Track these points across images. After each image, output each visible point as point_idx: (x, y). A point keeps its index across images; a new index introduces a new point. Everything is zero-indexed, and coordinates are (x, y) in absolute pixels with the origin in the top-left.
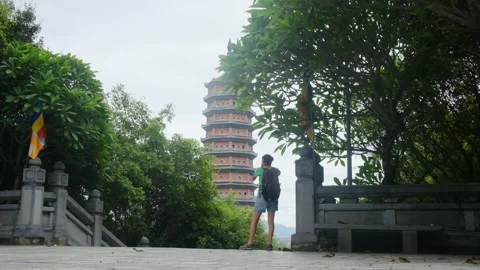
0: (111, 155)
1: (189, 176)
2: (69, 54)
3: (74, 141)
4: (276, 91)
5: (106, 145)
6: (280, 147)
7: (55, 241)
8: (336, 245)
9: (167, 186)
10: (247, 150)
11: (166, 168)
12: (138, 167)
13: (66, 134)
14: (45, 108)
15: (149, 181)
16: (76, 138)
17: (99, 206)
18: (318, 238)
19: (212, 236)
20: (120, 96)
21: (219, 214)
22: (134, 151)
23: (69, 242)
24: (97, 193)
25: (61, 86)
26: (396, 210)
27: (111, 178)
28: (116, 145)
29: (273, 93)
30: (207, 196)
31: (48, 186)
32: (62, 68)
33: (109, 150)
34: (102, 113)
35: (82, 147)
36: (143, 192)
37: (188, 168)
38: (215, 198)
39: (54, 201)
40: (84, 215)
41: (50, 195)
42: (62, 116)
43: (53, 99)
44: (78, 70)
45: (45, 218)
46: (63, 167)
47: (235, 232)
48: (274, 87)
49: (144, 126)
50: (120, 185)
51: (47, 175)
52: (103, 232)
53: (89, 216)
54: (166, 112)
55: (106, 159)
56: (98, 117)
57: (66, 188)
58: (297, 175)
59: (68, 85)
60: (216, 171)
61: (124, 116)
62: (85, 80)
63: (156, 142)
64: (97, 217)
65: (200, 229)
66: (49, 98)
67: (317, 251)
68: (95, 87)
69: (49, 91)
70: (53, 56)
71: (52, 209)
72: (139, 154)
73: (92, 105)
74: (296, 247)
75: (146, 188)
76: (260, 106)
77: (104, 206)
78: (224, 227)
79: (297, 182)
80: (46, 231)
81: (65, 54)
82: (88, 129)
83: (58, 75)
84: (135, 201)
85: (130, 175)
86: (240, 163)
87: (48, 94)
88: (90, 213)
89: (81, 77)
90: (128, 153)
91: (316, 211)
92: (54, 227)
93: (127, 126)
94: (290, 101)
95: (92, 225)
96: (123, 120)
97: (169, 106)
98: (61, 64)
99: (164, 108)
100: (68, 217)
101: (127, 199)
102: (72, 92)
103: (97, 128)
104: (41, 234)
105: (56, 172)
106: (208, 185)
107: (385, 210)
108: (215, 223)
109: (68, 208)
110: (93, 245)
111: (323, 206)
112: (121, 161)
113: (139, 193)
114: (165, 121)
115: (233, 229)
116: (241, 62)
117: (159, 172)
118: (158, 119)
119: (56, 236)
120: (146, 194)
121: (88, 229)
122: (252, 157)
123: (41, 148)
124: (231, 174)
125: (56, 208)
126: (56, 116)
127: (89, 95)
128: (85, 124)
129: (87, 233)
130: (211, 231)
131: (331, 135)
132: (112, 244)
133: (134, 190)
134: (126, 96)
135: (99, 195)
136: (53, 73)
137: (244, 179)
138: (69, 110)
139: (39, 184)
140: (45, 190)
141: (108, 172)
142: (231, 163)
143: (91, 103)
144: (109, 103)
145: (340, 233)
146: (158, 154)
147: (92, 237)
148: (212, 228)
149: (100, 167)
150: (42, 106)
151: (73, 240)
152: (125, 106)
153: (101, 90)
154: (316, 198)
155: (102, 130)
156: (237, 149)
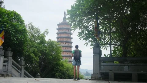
0: (28, 45)
1: (53, 53)
2: (13, 11)
3: (14, 40)
4: (86, 24)
5: (26, 42)
6: (86, 43)
7: (8, 75)
8: (108, 78)
9: (46, 56)
10: (70, 45)
11: (46, 50)
12: (36, 50)
13: (12, 38)
14: (4, 29)
15: (40, 54)
16: (15, 39)
17: (23, 63)
18: (101, 75)
19: (61, 73)
20: (31, 26)
21: (63, 65)
22: (35, 44)
23: (13, 76)
24: (22, 58)
25: (10, 21)
26: (129, 66)
27: (28, 54)
28: (29, 42)
29: (84, 24)
30: (59, 60)
31: (5, 56)
32: (11, 15)
33: (27, 44)
34: (24, 31)
35: (17, 43)
36: (38, 58)
37: (53, 50)
38: (62, 60)
39: (7, 61)
40: (18, 66)
41: (6, 59)
42: (10, 31)
43: (7, 26)
44: (16, 16)
45: (4, 67)
46: (11, 50)
47: (68, 71)
48: (85, 22)
49: (39, 36)
50: (30, 56)
51: (5, 52)
52: (25, 72)
53: (20, 66)
54: (46, 32)
55: (26, 47)
56: (23, 32)
57: (12, 57)
58: (93, 53)
59: (13, 21)
60: (62, 51)
61: (32, 33)
62: (19, 20)
63: (43, 42)
64: (22, 67)
65: (57, 70)
66: (6, 25)
67: (101, 80)
68: (22, 22)
69: (6, 23)
70: (8, 11)
71: (7, 64)
72: (37, 45)
73: (21, 28)
74: (93, 78)
75: (39, 57)
76: (79, 29)
77: (25, 63)
78: (65, 70)
79: (93, 56)
80: (4, 72)
81: (12, 11)
82: (20, 36)
83: (9, 17)
84: (35, 61)
85: (34, 52)
86: (67, 49)
87: (6, 24)
88: (20, 65)
89: (17, 18)
90: (33, 45)
91: (100, 66)
92: (7, 70)
93: (33, 36)
94: (90, 27)
95: (21, 70)
96: (32, 34)
97: (47, 30)
98: (11, 14)
99: (45, 30)
100: (12, 67)
101: (33, 61)
102: (14, 23)
103: (23, 36)
104: (3, 73)
105: (8, 51)
106: (60, 56)
107: (125, 66)
108: (61, 68)
109: (12, 64)
110: (21, 77)
111: (102, 64)
112: (31, 48)
113: (37, 59)
114: (45, 35)
115: (67, 71)
116: (75, 12)
117: (43, 51)
118: (43, 34)
119: (8, 73)
120: (39, 59)
121: (19, 71)
122: (71, 47)
123: (3, 42)
124: (65, 52)
125: (8, 64)
126: (8, 31)
127: (20, 25)
128: (18, 35)
129: (19, 72)
130: (60, 71)
131: (103, 39)
132: (29, 77)
133: (35, 58)
134: (33, 26)
135: (23, 59)
136: (7, 17)
137: (69, 54)
138: (13, 30)
139: (2, 55)
140: (4, 57)
141: (26, 51)
142: (65, 49)
143: (21, 27)
144: (27, 28)
145: (109, 74)
146: (43, 46)
147: (21, 73)
148: (60, 70)
149: (23, 50)
150: (3, 28)
151: (14, 75)
152: (32, 30)
153: (24, 23)
154: (100, 61)
155: (25, 37)
156: (67, 45)
